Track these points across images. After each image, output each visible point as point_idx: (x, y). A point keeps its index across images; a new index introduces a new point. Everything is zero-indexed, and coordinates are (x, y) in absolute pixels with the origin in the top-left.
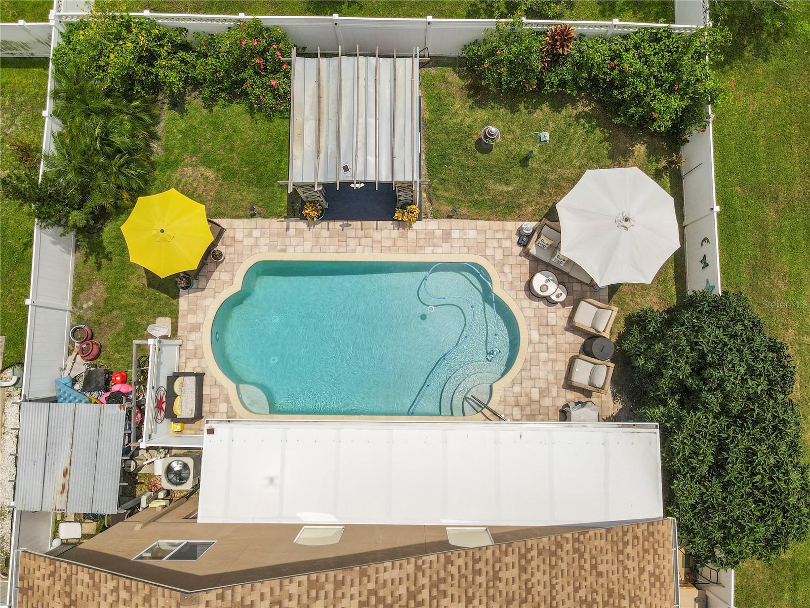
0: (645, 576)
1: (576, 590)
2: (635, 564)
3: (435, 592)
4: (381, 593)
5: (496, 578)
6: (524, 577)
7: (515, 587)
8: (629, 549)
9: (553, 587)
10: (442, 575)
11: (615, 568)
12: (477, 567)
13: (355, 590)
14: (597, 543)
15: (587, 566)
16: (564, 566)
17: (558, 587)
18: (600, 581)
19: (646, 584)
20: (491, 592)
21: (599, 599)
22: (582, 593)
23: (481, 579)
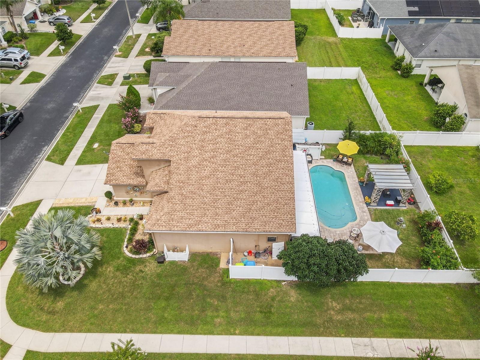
0: (282, 222)
1: (281, 198)
2: (285, 218)
3: (286, 161)
4: (287, 149)
5: (287, 175)
6: (286, 183)
7: (284, 181)
8: (289, 216)
9: (283, 191)
10: (289, 162)
11: (285, 211)
12: (290, 171)
13: (288, 144)
14: (292, 205)
15: (287, 202)
16: (287, 194)
17: (282, 193)
18: (282, 206)
19: (280, 222)
20: (284, 174)
21: (278, 205)
22: (280, 200)
23: (287, 172)
